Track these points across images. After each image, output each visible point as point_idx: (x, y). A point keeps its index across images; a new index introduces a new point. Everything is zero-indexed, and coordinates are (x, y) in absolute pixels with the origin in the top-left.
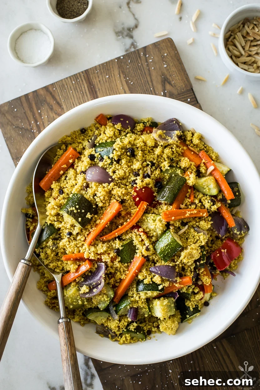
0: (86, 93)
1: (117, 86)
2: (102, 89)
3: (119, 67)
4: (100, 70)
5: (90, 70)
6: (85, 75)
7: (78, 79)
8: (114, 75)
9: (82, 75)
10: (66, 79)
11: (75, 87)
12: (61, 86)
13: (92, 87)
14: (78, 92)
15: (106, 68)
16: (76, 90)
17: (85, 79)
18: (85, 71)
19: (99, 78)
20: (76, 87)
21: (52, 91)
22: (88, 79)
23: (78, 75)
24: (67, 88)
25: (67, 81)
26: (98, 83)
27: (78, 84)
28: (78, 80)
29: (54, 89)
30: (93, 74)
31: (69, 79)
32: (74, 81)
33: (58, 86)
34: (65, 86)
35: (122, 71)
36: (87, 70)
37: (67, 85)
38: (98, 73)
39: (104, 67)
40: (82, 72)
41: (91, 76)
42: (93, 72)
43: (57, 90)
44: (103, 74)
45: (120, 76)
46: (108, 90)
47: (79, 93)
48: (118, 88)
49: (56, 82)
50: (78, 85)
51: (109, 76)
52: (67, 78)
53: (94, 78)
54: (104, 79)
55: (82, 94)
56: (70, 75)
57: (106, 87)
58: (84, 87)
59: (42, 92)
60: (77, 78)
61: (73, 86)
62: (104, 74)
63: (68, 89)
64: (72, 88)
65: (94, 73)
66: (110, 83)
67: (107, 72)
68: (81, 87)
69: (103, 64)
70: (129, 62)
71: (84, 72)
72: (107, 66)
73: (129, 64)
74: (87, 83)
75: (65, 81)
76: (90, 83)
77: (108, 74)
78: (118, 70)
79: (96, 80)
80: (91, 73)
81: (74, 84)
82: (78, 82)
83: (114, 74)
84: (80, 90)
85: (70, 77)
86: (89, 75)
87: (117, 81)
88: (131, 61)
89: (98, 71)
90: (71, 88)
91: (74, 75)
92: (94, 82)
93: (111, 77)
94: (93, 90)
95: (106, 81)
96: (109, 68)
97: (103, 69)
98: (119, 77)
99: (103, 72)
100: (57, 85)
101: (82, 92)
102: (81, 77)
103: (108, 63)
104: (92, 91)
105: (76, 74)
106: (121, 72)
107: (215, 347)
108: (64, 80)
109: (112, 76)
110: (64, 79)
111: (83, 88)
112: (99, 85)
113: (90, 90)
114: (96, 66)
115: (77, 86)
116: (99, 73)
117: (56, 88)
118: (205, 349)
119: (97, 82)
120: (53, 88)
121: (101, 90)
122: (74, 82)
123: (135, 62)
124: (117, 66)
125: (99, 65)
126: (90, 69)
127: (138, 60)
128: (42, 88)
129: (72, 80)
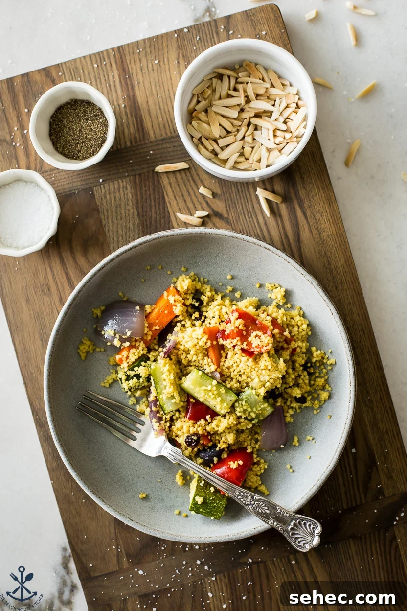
0: (115, 86)
1: (171, 80)
2: (143, 82)
3: (178, 47)
4: (145, 48)
5: (126, 47)
6: (118, 56)
7: (105, 61)
8: (168, 60)
9: (112, 54)
10: (83, 59)
11: (96, 74)
12: (73, 69)
13: (127, 77)
14: (101, 83)
15: (156, 46)
16: (98, 80)
17: (116, 62)
18: (118, 47)
19: (141, 63)
20: (99, 74)
21: (55, 77)
22: (122, 61)
23: (105, 53)
24: (82, 75)
25: (84, 62)
26: (139, 71)
27: (102, 69)
28: (105, 63)
29: (60, 74)
30: (131, 54)
31: (88, 59)
32: (97, 63)
33: (68, 70)
34: (79, 71)
35: (183, 56)
36: (122, 46)
37: (83, 69)
38: (141, 54)
39: (152, 44)
40: (113, 49)
41: (128, 58)
42: (131, 51)
43: (65, 77)
44: (149, 57)
45: (178, 62)
46: (155, 87)
47: (103, 85)
48: (172, 84)
49: (65, 63)
50: (103, 71)
51: (159, 62)
52: (84, 57)
53: (132, 61)
54: (150, 65)
55: (108, 87)
56: (91, 53)
57: (152, 80)
58: (113, 76)
59: (38, 78)
60: (102, 59)
61: (94, 72)
62: (151, 57)
63: (84, 76)
64: (92, 75)
65: (133, 53)
66: (160, 74)
67: (157, 53)
68: (108, 76)
69: (150, 39)
70: (197, 39)
71: (116, 50)
72: (158, 42)
73: (196, 44)
74: (118, 70)
75: (81, 61)
76: (124, 70)
77: (157, 58)
78: (177, 52)
79: (135, 65)
80: (129, 53)
81: (95, 69)
82: (103, 65)
83: (168, 58)
84: (105, 80)
85: (90, 55)
86: (123, 56)
87: (171, 72)
88: (202, 38)
89: (141, 50)
90: (90, 75)
91: (99, 53)
92: (132, 68)
93: (162, 63)
94: (128, 82)
95: (153, 70)
96: (161, 47)
97: (150, 47)
98: (176, 65)
99: (149, 52)
100: (66, 67)
101: (108, 85)
102: (109, 58)
103: (160, 38)
104: (127, 84)
105: (102, 52)
106: (181, 55)
107: (294, 562)
108: (78, 61)
109: (164, 61)
110: (80, 58)
111: (111, 78)
112: (140, 75)
113: (123, 81)
114: (138, 41)
115: (101, 71)
116: (143, 54)
117: (64, 73)
118: (276, 563)
119: (136, 69)
120: (58, 73)
121: (142, 84)
122: (96, 66)
123: (207, 42)
124: (175, 45)
125: (144, 40)
126: (128, 44)
127: (214, 38)
128: (39, 71)
129: (94, 61)
